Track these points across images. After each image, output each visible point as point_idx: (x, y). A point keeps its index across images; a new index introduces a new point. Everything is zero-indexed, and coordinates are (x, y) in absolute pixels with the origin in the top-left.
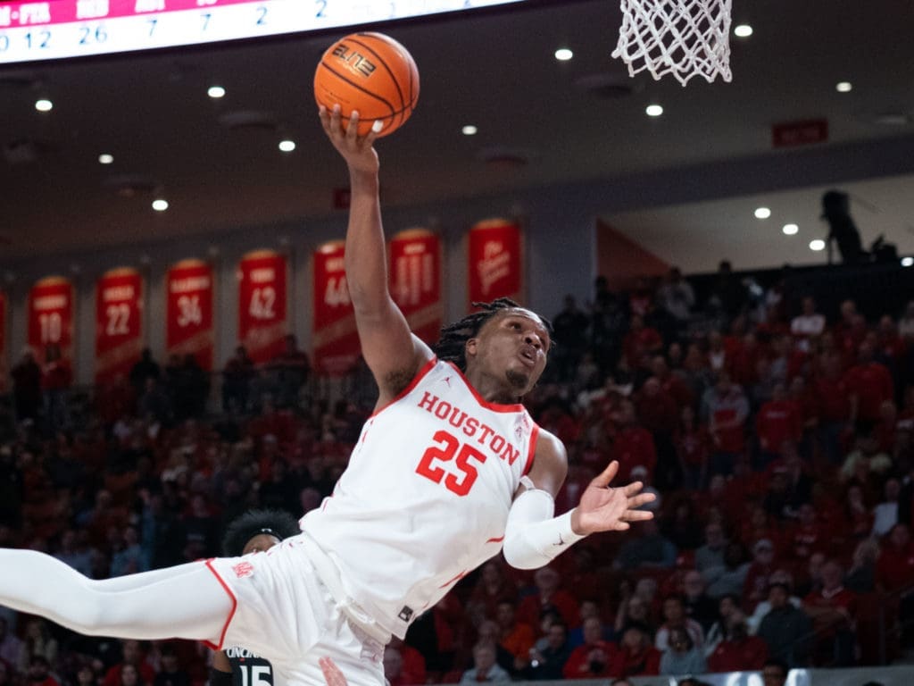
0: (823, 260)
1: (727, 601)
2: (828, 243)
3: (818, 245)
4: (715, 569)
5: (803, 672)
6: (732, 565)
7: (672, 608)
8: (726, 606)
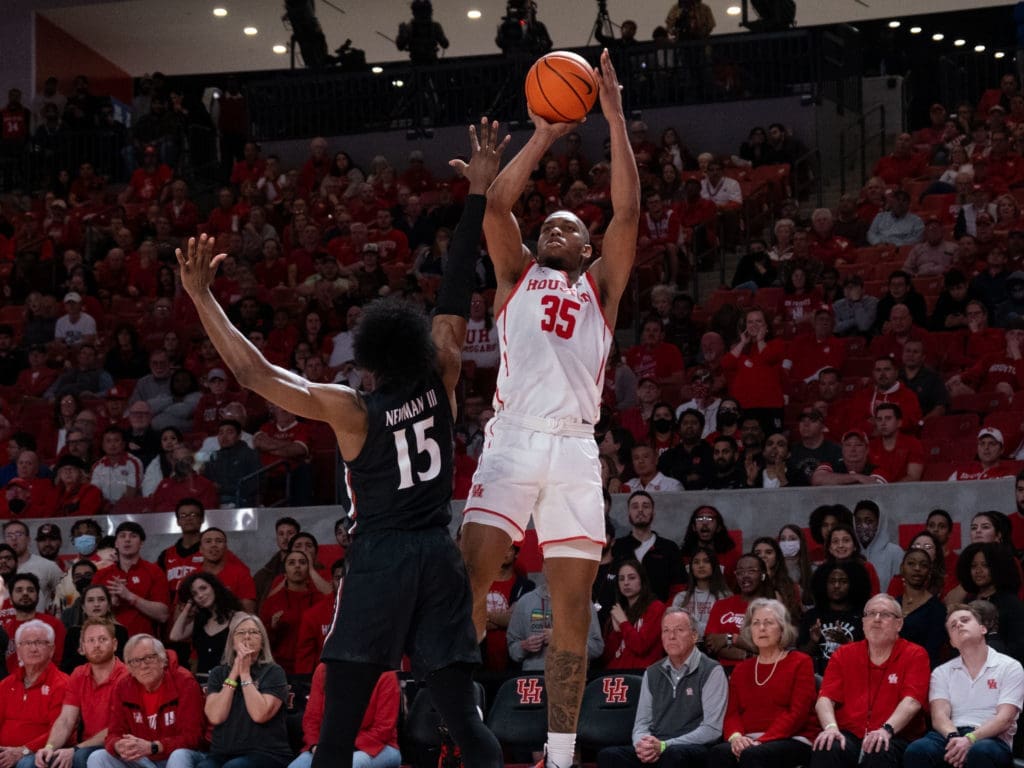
0: (287, 65)
1: (169, 434)
2: (291, 47)
3: (280, 49)
4: (161, 399)
5: (250, 511)
6: (178, 395)
7: (111, 441)
8: (168, 441)
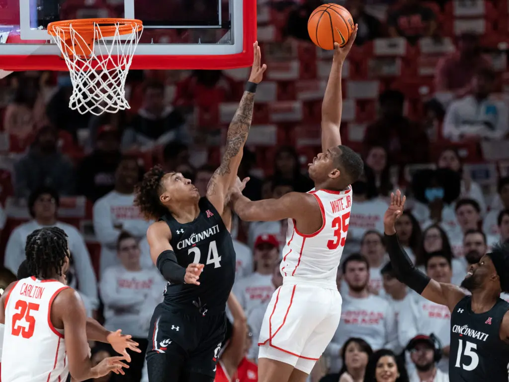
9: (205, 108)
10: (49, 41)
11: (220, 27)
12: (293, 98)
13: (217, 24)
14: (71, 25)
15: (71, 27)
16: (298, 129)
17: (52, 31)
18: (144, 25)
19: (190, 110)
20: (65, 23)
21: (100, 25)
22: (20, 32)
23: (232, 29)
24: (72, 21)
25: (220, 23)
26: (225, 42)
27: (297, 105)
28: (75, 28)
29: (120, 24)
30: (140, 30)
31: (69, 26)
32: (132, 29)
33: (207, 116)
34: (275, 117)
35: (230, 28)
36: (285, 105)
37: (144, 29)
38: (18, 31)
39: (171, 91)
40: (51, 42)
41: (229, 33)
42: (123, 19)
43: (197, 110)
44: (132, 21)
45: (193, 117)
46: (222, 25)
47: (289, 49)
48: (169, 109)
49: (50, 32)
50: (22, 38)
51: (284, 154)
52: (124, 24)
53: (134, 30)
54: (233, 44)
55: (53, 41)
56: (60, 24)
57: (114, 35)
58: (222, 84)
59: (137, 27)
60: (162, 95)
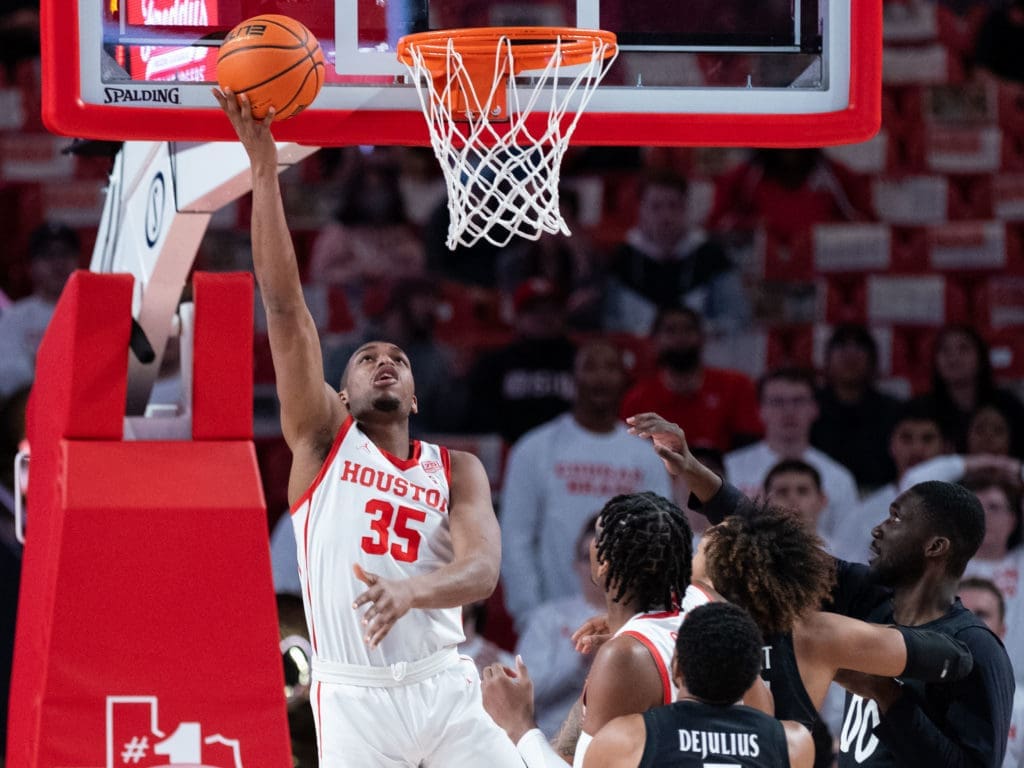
9: (781, 235)
10: (401, 79)
11: (798, 49)
12: (987, 214)
13: (791, 42)
14: (450, 41)
15: (450, 47)
16: (994, 286)
17: (407, 55)
18: (620, 42)
19: (745, 239)
20: (437, 37)
21: (514, 42)
22: (334, 58)
23: (823, 56)
24: (454, 32)
25: (798, 41)
26: (808, 86)
27: (994, 232)
28: (460, 48)
29: (563, 41)
30: (609, 55)
31: (445, 44)
32: (591, 53)
33: (784, 255)
34: (942, 258)
35: (820, 53)
36: (965, 230)
37: (620, 52)
38: (332, 54)
39: (701, 196)
40: (406, 81)
41: (816, 64)
42: (571, 29)
43: (761, 239)
44: (593, 35)
45: (753, 257)
46: (801, 46)
47: (980, 102)
48: (696, 238)
49: (402, 57)
50: (340, 70)
51: (954, 340)
52: (574, 41)
53: (595, 56)
54: (826, 88)
55: (410, 79)
56: (427, 38)
57: (545, 66)
58: (822, 180)
59: (603, 47)
60: (680, 204)
